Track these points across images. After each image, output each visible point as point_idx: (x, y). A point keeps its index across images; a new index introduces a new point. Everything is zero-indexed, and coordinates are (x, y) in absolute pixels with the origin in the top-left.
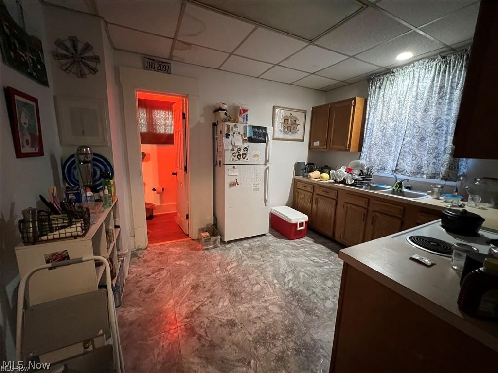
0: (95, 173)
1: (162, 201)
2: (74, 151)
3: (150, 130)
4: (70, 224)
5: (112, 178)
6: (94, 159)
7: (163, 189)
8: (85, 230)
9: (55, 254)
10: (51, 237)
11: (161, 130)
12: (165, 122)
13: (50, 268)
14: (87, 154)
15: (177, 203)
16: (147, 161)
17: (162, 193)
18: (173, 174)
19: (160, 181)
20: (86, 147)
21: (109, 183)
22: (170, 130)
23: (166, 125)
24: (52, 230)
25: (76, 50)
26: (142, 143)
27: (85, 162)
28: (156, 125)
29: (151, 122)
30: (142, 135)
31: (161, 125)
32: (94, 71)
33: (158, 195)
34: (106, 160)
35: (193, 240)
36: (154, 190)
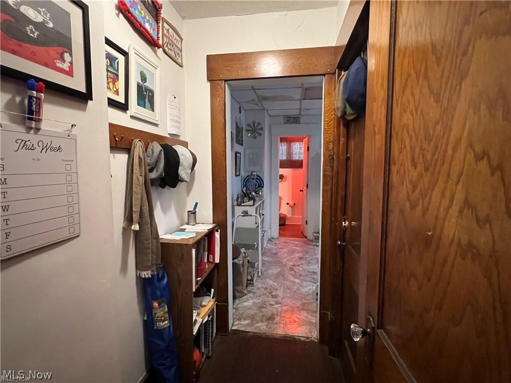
0: (256, 185)
1: (293, 213)
2: (250, 174)
3: (289, 158)
4: (249, 201)
5: (263, 187)
6: (257, 178)
7: (294, 204)
8: (254, 204)
9: (244, 211)
10: (244, 204)
11: (296, 157)
12: (298, 151)
13: (243, 216)
14: (254, 175)
15: (302, 216)
16: (284, 181)
17: (293, 207)
18: (301, 191)
19: (293, 198)
20: (254, 172)
21: (262, 190)
22: (302, 157)
23: (299, 154)
24: (244, 202)
25: (254, 127)
26: (280, 168)
27: (253, 179)
28: (293, 154)
29: (289, 152)
30: (281, 162)
31: (296, 154)
32: (260, 134)
33: (290, 208)
34: (261, 178)
35: (309, 240)
36: (288, 204)
